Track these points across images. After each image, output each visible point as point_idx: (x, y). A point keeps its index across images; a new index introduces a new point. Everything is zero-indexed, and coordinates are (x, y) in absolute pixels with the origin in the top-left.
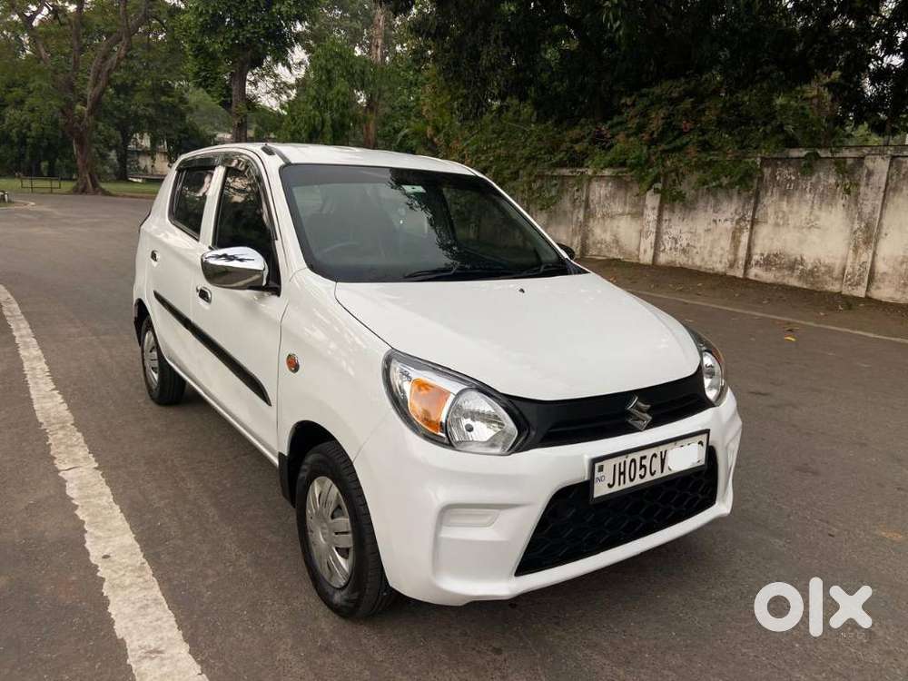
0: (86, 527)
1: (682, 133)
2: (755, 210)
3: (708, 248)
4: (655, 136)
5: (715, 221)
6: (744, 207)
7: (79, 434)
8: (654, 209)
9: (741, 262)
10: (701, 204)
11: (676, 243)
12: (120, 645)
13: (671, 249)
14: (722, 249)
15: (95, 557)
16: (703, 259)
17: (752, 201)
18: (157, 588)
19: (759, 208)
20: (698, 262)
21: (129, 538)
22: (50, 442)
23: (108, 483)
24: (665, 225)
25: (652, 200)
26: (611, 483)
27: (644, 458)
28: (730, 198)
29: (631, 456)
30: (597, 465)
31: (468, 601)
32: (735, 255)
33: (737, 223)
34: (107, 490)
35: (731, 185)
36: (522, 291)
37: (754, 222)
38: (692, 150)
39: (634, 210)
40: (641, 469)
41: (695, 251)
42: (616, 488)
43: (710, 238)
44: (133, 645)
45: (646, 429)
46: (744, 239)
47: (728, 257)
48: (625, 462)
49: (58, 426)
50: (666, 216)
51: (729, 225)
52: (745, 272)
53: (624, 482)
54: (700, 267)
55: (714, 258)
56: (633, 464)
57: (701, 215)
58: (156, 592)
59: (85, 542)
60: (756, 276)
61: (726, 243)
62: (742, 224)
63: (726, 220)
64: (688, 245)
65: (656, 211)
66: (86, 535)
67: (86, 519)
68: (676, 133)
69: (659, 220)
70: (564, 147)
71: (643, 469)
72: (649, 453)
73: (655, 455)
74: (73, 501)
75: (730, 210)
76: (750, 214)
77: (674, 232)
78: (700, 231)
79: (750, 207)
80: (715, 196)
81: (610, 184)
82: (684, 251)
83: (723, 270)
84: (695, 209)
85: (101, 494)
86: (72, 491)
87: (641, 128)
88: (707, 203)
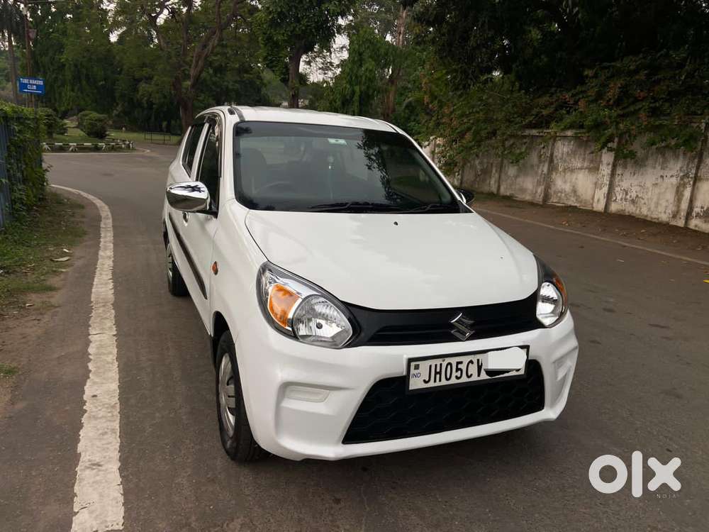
0: (91, 375)
1: (636, 100)
2: (698, 168)
3: (655, 200)
4: (611, 102)
5: (662, 177)
6: (688, 165)
7: (113, 311)
8: (609, 164)
9: (683, 214)
10: (650, 162)
11: (627, 194)
12: (77, 457)
13: (621, 199)
14: (667, 201)
15: (88, 395)
16: (649, 209)
17: (696, 160)
18: (118, 421)
19: (701, 167)
20: (645, 211)
21: (114, 386)
22: (92, 314)
23: (118, 346)
24: (617, 179)
25: (607, 158)
26: (427, 380)
27: (461, 363)
28: (677, 157)
29: (448, 360)
30: (413, 364)
31: (303, 458)
32: (678, 207)
33: (682, 179)
34: (115, 351)
35: (677, 146)
36: (396, 223)
37: (696, 179)
38: (642, 114)
39: (592, 165)
40: (457, 371)
41: (643, 202)
42: (431, 384)
43: (657, 191)
44: (85, 459)
45: (468, 339)
46: (687, 193)
47: (671, 208)
48: (441, 365)
49: (101, 304)
50: (619, 171)
51: (674, 181)
52: (686, 222)
53: (440, 381)
54: (647, 216)
55: (661, 209)
56: (449, 367)
57: (650, 170)
59: (85, 385)
60: (696, 226)
61: (670, 196)
62: (686, 180)
63: (672, 176)
64: (637, 196)
65: (610, 166)
66: (88, 380)
67: (93, 369)
68: (631, 100)
69: (613, 174)
70: (534, 111)
71: (459, 372)
72: (466, 359)
73: (471, 362)
74: (90, 356)
75: (676, 168)
76: (694, 171)
77: (625, 185)
78: (649, 184)
79: (693, 166)
80: (664, 155)
81: (572, 143)
82: (633, 201)
83: (668, 220)
84: (645, 166)
85: (111, 353)
86: (92, 350)
87: (600, 96)
88: (656, 162)
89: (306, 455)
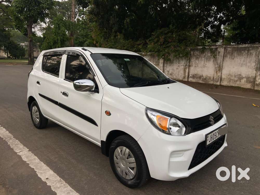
0: (35, 170)
1: (169, 42)
2: (189, 63)
3: (178, 73)
4: (162, 43)
5: (179, 66)
6: (186, 62)
7: (17, 141)
8: (162, 63)
9: (187, 77)
10: (175, 61)
11: (169, 72)
13: (167, 74)
14: (181, 74)
15: (43, 179)
16: (176, 77)
17: (189, 60)
18: (69, 187)
19: (190, 62)
21: (51, 172)
22: (9, 144)
23: (35, 155)
24: (165, 68)
25: (161, 61)
27: (215, 133)
28: (183, 60)
30: (207, 136)
32: (185, 75)
33: (185, 66)
34: (36, 157)
35: (183, 56)
36: (168, 88)
37: (189, 66)
38: (172, 47)
39: (156, 64)
41: (174, 74)
43: (178, 70)
46: (187, 70)
47: (183, 76)
49: (9, 139)
50: (165, 65)
51: (183, 67)
52: (188, 79)
53: (212, 140)
54: (176, 78)
55: (179, 76)
56: (213, 135)
57: (175, 64)
58: (69, 188)
59: (38, 175)
60: (191, 80)
61: (182, 72)
62: (186, 67)
63: (182, 66)
64: (172, 73)
65: (163, 64)
66: (37, 173)
67: (34, 167)
68: (167, 42)
69: (164, 66)
70: (135, 46)
71: (215, 136)
72: (216, 131)
74: (26, 162)
75: (183, 63)
76: (188, 64)
77: (168, 69)
78: (175, 69)
79: (188, 62)
80: (178, 59)
81: (149, 57)
82: (171, 74)
83: (182, 79)
84: (173, 63)
85: (35, 159)
86: (25, 159)
87: (158, 41)
89: (178, 178)
